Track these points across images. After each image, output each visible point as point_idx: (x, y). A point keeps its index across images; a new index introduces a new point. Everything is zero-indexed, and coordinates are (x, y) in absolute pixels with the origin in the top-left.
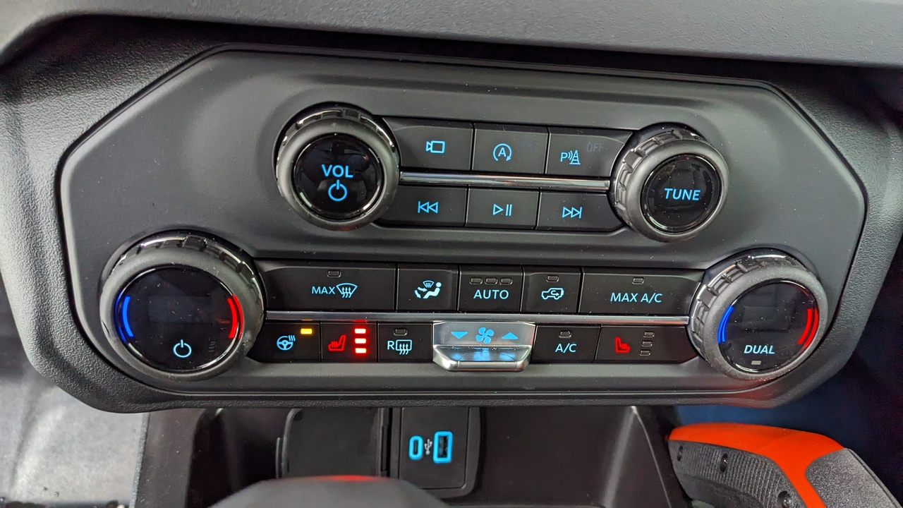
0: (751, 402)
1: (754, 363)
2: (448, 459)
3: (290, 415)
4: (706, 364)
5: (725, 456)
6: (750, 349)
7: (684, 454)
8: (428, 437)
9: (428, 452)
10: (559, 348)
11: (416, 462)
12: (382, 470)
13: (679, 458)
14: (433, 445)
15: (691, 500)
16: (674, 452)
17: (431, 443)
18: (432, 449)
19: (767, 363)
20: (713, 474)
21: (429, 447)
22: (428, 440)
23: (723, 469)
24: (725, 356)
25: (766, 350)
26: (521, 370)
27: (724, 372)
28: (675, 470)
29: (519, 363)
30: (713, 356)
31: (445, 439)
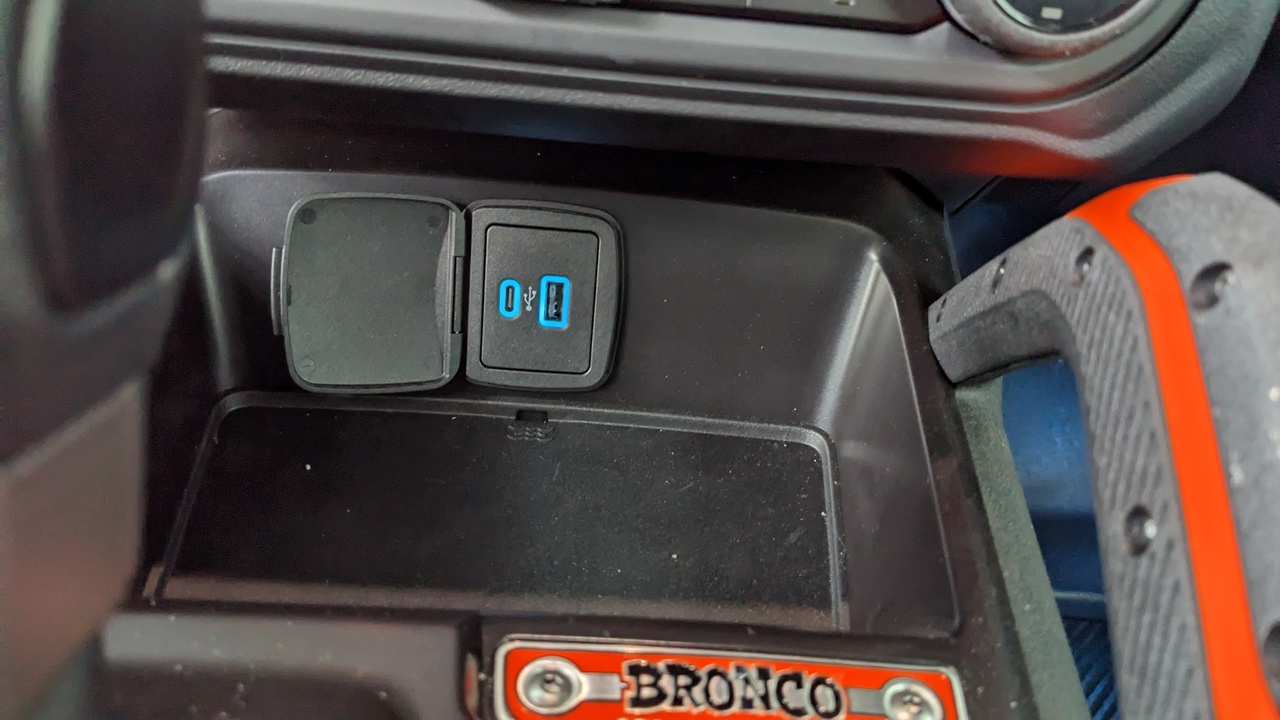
1: (1048, 13)
2: (563, 324)
8: (530, 282)
9: (529, 308)
11: (510, 323)
12: (453, 332)
14: (538, 295)
17: (534, 293)
18: (535, 303)
21: (530, 299)
22: (530, 288)
31: (560, 287)
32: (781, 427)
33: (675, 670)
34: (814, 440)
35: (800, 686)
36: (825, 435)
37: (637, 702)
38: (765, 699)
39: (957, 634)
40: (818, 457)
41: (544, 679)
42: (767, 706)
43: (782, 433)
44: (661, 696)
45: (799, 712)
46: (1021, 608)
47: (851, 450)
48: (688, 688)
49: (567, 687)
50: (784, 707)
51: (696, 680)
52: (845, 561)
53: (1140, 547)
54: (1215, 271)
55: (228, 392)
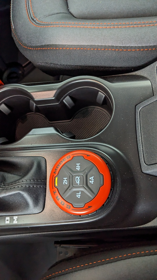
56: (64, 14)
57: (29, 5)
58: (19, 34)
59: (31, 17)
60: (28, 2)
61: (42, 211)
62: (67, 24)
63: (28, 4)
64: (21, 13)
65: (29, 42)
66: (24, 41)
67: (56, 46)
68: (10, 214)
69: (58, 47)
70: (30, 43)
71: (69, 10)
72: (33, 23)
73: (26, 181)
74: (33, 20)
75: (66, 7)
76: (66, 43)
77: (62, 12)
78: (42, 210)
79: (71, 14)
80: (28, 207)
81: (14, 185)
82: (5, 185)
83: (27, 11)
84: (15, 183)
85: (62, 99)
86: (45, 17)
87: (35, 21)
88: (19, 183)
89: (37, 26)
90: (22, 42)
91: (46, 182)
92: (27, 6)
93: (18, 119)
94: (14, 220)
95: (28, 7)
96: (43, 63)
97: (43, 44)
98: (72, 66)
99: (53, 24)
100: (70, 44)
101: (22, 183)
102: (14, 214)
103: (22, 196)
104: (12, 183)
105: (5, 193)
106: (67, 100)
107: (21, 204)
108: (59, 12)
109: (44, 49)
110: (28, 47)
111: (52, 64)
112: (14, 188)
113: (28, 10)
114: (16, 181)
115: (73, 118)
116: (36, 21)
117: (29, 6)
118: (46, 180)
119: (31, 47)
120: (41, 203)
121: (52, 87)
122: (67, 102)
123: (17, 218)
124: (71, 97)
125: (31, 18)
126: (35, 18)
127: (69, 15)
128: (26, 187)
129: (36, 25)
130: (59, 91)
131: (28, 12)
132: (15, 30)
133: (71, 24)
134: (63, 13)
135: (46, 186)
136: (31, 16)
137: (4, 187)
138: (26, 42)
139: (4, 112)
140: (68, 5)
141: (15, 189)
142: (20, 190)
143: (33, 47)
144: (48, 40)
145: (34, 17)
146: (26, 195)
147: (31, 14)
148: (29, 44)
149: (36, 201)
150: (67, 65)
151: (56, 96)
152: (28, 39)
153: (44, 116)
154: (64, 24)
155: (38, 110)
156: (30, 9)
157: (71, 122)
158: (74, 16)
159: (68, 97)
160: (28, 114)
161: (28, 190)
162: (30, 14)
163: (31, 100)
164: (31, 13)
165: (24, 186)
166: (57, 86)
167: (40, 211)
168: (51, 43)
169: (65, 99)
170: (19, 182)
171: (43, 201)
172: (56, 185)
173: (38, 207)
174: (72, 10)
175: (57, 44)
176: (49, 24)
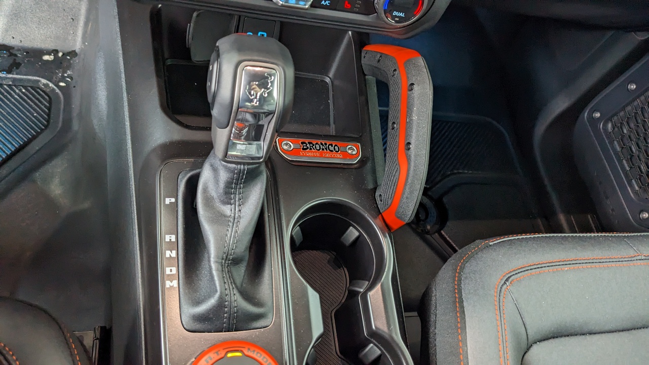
0: (394, 35)
1: (396, 19)
3: (195, 14)
4: (378, 17)
5: (381, 56)
6: (395, 13)
7: (367, 56)
10: (323, 2)
13: (364, 57)
15: (365, 75)
16: (363, 55)
19: (401, 20)
20: (375, 63)
23: (379, 61)
24: (385, 14)
25: (402, 15)
26: (307, 9)
27: (384, 21)
28: (362, 62)
29: (307, 7)
30: (381, 14)
32: (319, 76)
33: (310, 143)
34: (328, 80)
35: (332, 146)
36: (330, 78)
37: (303, 149)
38: (326, 149)
39: (361, 136)
40: (328, 84)
41: (286, 144)
42: (327, 150)
43: (319, 77)
44: (308, 148)
45: (332, 151)
46: (374, 131)
47: (337, 83)
48: (312, 147)
49: (290, 146)
50: (329, 150)
51: (313, 145)
52: (334, 114)
53: (393, 128)
54: (412, 84)
55: (167, 59)
56: (525, 337)
57: (533, 270)
58: (480, 254)
59: (511, 276)
60: (538, 268)
61: (185, 328)
62: (505, 345)
63: (535, 268)
64: (516, 256)
65: (468, 275)
66: (469, 265)
67: (464, 328)
68: (180, 274)
69: (461, 332)
70: (466, 278)
71: (536, 343)
72: (501, 279)
73: (235, 301)
74: (507, 280)
75: (539, 337)
76: (471, 348)
77: (528, 331)
78: (187, 328)
79: (528, 349)
80: (193, 306)
81: (229, 281)
82: (228, 266)
83: (522, 268)
84: (231, 283)
85: (374, 341)
86: (515, 302)
87: (505, 283)
88: (231, 290)
89: (497, 289)
90: (467, 262)
91: (232, 331)
92: (531, 266)
93: (335, 253)
94: (171, 282)
95: (529, 268)
96: (436, 298)
97: (465, 304)
98: (436, 357)
99: (502, 320)
100: (469, 355)
101: (232, 295)
102: (180, 281)
103: (210, 296)
104: (231, 277)
105: (217, 270)
106: (373, 351)
107: (195, 291)
108: (528, 327)
109: (457, 305)
110: (459, 273)
111: (436, 318)
112: (225, 283)
113: (524, 269)
114: (235, 284)
115: (344, 360)
116: (505, 286)
117: (531, 269)
118: (235, 331)
119: (460, 280)
120: (198, 326)
121: (392, 324)
122: (369, 350)
123: (174, 286)
124: (379, 358)
125: (509, 275)
126: (511, 283)
127: (524, 346)
128: (226, 302)
129: (498, 285)
130: (387, 336)
131: (520, 269)
132: (487, 247)
133: (505, 353)
134: (527, 335)
135: (225, 332)
136: (514, 275)
137: (226, 265)
138: (466, 270)
139: (345, 235)
140: (544, 340)
141: (223, 284)
142: (221, 293)
143: (459, 285)
144: (472, 312)
145: (513, 280)
146: (212, 302)
147: (516, 276)
148: (465, 276)
149: (201, 318)
150: (435, 346)
151: (378, 331)
152: (473, 273)
153: (343, 301)
154: (504, 341)
155: (353, 295)
156: (526, 272)
157: (336, 355)
158: (525, 353)
159: (379, 352)
160: (345, 269)
161: (221, 305)
162: (516, 274)
163: (367, 283)
164: (519, 275)
165: (227, 298)
166: (396, 335)
167: (185, 326)
168: (467, 319)
169: (375, 348)
170: (233, 289)
171: (202, 330)
172: (229, 355)
173: (191, 322)
174: (536, 350)
175: (467, 330)
176: (501, 312)
